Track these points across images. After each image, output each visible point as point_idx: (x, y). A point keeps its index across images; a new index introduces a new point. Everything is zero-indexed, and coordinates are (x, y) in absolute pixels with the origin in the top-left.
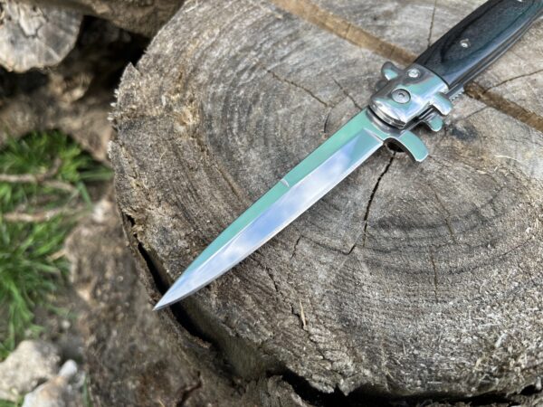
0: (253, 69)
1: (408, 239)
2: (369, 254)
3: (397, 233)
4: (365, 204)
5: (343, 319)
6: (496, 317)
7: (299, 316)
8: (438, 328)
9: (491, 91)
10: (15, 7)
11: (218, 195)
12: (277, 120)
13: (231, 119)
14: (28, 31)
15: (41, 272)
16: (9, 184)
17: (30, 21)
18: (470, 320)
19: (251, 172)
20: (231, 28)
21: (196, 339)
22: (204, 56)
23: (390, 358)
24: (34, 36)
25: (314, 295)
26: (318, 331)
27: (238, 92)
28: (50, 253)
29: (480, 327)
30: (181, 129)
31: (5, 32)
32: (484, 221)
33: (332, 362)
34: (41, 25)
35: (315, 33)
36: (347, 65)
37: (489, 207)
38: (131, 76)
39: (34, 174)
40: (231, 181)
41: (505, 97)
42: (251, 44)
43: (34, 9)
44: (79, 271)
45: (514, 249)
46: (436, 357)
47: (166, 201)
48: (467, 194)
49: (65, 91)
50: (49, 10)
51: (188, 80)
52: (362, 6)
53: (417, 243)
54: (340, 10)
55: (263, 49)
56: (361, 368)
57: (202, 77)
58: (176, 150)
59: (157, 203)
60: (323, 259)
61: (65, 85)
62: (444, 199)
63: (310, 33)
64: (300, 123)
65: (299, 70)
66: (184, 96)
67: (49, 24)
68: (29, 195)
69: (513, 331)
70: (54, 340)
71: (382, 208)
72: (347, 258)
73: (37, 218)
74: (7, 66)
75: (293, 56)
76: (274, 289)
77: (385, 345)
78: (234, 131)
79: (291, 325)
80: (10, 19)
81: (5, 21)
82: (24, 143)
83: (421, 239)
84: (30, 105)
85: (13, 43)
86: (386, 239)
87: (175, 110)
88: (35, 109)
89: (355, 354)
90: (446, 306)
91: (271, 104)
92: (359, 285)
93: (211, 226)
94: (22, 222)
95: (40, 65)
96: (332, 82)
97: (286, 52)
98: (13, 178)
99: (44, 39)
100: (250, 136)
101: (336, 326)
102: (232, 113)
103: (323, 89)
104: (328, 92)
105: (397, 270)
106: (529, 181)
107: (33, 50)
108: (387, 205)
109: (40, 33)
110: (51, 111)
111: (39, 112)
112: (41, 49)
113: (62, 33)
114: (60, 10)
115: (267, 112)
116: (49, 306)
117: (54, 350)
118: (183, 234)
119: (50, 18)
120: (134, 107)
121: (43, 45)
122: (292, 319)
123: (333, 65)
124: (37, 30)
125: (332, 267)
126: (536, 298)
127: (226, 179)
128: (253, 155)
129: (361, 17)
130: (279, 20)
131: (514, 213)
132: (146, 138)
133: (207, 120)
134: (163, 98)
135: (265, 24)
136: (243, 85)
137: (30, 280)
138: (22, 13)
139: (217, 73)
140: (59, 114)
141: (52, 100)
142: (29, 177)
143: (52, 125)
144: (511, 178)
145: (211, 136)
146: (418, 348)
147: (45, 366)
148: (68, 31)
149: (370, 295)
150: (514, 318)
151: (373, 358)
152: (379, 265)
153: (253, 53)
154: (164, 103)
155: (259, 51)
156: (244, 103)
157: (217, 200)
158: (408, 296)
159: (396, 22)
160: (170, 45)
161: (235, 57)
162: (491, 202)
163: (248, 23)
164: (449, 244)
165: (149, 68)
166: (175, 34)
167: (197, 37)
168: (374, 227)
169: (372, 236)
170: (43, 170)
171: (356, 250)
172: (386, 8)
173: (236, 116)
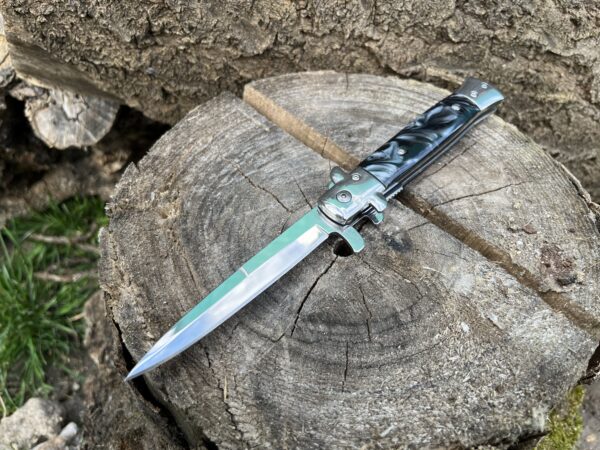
0: (234, 174)
1: (330, 333)
2: (294, 344)
3: (322, 328)
4: (300, 299)
5: (258, 397)
6: (390, 410)
7: (223, 390)
8: (337, 413)
9: (437, 207)
10: (60, 93)
11: (178, 281)
12: (243, 220)
13: (205, 217)
14: (69, 115)
15: (59, 331)
16: (45, 244)
17: (73, 106)
18: (367, 410)
19: (211, 263)
20: (223, 137)
21: (148, 404)
22: (195, 160)
23: (290, 435)
24: (74, 120)
25: (238, 374)
26: (236, 404)
27: (216, 194)
28: (70, 314)
29: (374, 418)
30: (161, 222)
31: (49, 114)
32: (400, 325)
33: (242, 434)
34: (82, 110)
35: (293, 146)
36: (314, 176)
37: (408, 312)
38: (130, 173)
39: (70, 236)
40: (192, 269)
41: (448, 214)
42: (236, 152)
43: (77, 97)
44: (93, 334)
45: (421, 352)
46: (329, 439)
47: (135, 282)
48: (391, 299)
49: (105, 163)
50: (90, 99)
51: (176, 180)
52: (341, 123)
53: (337, 338)
54: (321, 126)
55: (246, 157)
56: (264, 440)
57: (188, 179)
58: (153, 239)
59: (128, 283)
60: (254, 344)
61: (105, 158)
62: (369, 301)
63: (290, 145)
64: (262, 224)
65: (272, 178)
66: (170, 193)
67: (89, 110)
68: (62, 256)
69: (402, 425)
70: (62, 401)
71: (314, 304)
72: (274, 345)
73: (65, 280)
74: (48, 143)
75: (270, 165)
76: (207, 365)
77: (288, 423)
78: (205, 227)
79: (213, 397)
80: (54, 103)
81: (50, 104)
82: (65, 206)
83: (341, 335)
84: (74, 173)
85: (55, 123)
86: (312, 332)
87: (159, 206)
88: (77, 176)
89: (262, 428)
90: (348, 396)
91: (241, 206)
92: (278, 370)
93: (167, 307)
94: (50, 281)
95: (78, 145)
96: (298, 190)
97: (265, 161)
98: (49, 239)
99: (84, 123)
100: (217, 232)
101: (250, 402)
102: (206, 211)
103: (288, 196)
104: (292, 199)
105: (314, 360)
106: (448, 292)
107: (73, 132)
108: (319, 302)
109: (80, 118)
110: (92, 179)
111: (82, 179)
112: (80, 130)
113: (100, 119)
114: (100, 99)
115: (236, 212)
116: (63, 367)
117: (59, 410)
118: (142, 312)
119: (91, 105)
120: (127, 200)
121: (82, 128)
122: (215, 392)
123: (302, 175)
124: (78, 115)
125: (259, 352)
126: (431, 397)
127: (189, 268)
128: (216, 249)
129: (337, 133)
130: (265, 132)
131: (428, 320)
132: (131, 227)
133: (185, 215)
134: (153, 194)
135: (253, 135)
136: (221, 188)
137: (48, 338)
138: (66, 99)
139: (202, 175)
140: (99, 182)
141: (94, 170)
142: (64, 239)
143: (92, 192)
144: (432, 288)
145: (184, 230)
146: (315, 429)
147: (47, 425)
148: (106, 118)
149: (285, 379)
150: (406, 413)
151: (275, 434)
152: (299, 354)
153: (237, 160)
154: (153, 198)
155: (242, 159)
156: (219, 203)
157: (176, 284)
158: (319, 383)
159: (368, 140)
160: (168, 149)
161: (220, 163)
162: (410, 308)
163: (238, 133)
164: (365, 342)
165: (147, 167)
166: (175, 139)
167: (192, 143)
168: (303, 320)
169: (300, 328)
170: (79, 233)
171: (284, 339)
172: (361, 127)
173: (210, 214)
